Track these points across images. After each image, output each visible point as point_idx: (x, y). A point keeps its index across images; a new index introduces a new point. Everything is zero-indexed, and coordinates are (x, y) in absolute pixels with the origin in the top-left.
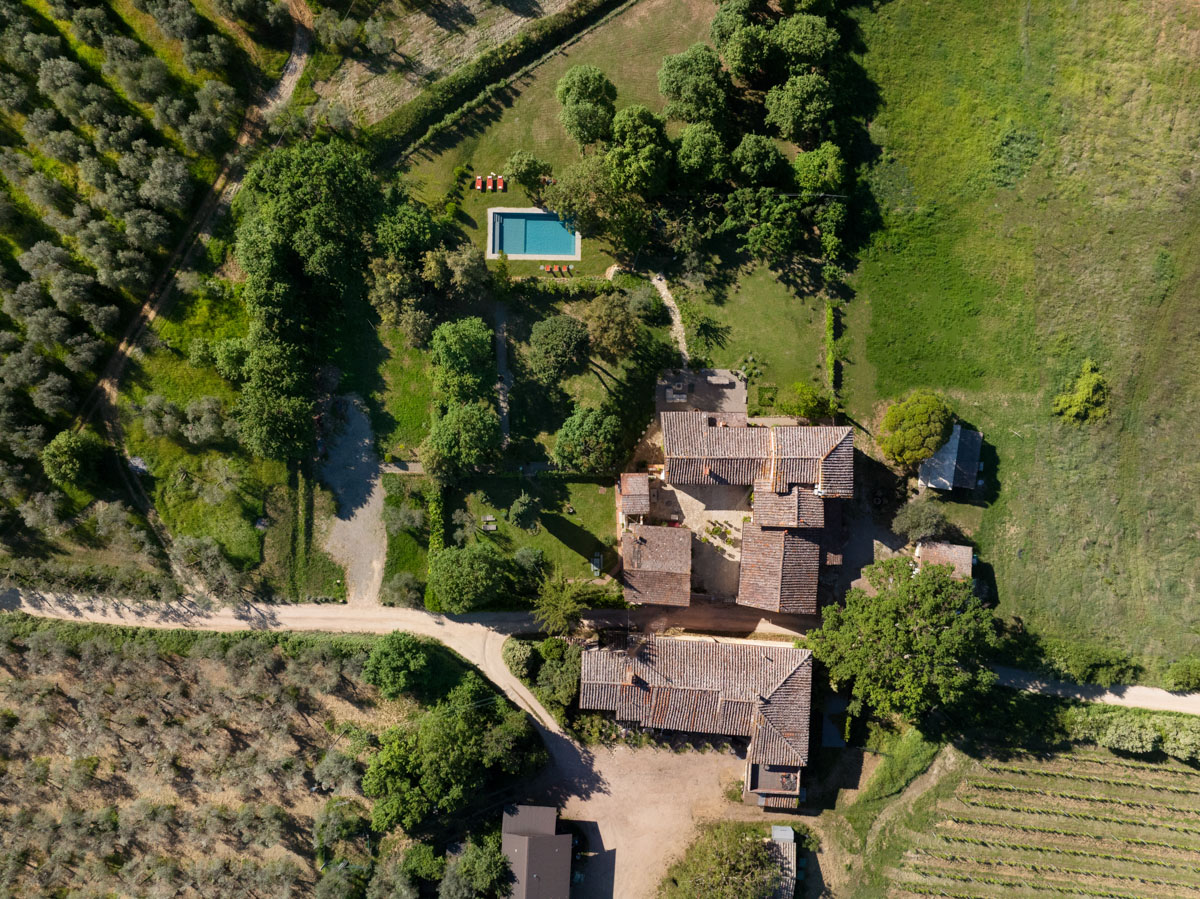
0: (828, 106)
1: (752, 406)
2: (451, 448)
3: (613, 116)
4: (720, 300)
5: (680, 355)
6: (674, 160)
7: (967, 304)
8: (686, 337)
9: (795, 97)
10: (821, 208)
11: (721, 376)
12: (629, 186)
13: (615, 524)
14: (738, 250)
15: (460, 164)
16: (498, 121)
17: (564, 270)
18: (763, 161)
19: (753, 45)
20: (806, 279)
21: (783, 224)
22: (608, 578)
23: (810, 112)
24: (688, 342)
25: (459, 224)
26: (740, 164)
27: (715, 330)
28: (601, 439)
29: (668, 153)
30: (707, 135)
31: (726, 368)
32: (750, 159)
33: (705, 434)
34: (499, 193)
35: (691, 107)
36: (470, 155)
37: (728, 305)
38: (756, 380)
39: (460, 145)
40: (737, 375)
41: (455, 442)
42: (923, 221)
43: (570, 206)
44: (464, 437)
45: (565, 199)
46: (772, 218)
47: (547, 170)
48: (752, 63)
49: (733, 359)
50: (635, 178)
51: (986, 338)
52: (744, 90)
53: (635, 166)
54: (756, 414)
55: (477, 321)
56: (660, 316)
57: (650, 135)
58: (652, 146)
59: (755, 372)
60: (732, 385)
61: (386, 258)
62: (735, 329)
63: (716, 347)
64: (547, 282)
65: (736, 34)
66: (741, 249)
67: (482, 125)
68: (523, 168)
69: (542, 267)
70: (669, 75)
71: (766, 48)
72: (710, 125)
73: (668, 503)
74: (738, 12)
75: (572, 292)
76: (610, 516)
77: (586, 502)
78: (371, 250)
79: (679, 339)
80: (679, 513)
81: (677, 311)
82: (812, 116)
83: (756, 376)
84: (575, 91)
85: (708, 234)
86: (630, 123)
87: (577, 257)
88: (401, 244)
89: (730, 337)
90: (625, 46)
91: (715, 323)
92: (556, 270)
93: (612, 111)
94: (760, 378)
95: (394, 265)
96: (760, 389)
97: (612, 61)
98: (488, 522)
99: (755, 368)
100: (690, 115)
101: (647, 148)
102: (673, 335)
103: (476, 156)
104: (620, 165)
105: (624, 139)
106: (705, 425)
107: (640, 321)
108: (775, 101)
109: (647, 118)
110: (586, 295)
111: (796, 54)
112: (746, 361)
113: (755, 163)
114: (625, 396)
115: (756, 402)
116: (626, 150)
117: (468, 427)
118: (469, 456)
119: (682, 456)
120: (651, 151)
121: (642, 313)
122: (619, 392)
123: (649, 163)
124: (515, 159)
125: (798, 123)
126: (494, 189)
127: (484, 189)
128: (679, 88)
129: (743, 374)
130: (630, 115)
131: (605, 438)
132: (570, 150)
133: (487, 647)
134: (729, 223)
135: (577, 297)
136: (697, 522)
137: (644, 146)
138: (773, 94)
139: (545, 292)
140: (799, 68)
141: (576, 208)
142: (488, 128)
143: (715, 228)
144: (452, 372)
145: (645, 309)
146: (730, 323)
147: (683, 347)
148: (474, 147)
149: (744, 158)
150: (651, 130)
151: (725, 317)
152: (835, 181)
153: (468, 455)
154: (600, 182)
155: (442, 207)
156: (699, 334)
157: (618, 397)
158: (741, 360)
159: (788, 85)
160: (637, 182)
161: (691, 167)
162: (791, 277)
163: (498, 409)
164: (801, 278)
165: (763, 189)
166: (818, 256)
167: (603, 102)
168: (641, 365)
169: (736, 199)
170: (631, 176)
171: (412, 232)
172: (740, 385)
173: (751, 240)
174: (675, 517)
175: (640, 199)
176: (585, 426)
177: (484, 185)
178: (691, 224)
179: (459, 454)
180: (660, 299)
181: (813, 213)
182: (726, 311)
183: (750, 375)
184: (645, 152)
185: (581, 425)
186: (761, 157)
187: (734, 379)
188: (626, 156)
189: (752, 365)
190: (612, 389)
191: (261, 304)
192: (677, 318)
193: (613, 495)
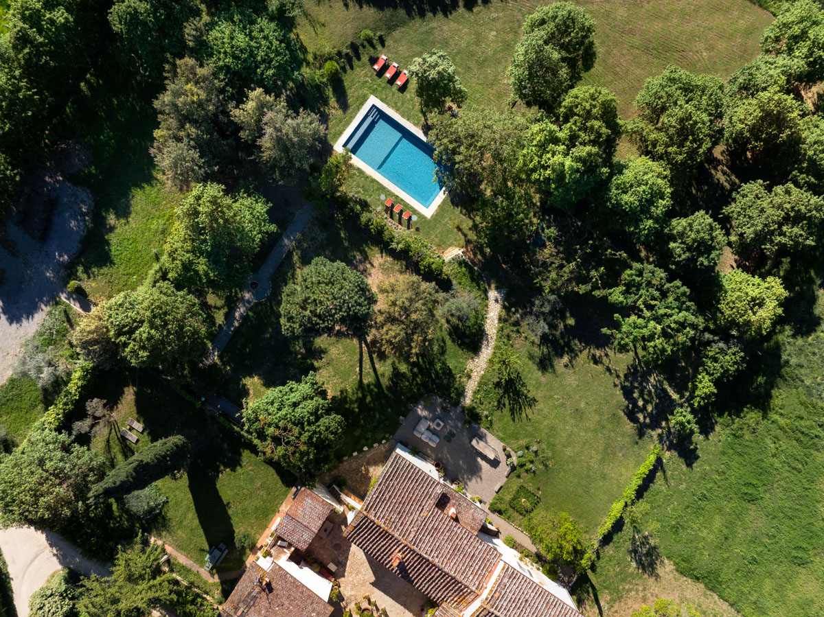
0: (808, 242)
1: (500, 499)
2: (120, 333)
3: (572, 87)
4: (544, 364)
5: (461, 393)
6: (605, 184)
7: (798, 548)
8: (483, 377)
9: (780, 207)
10: (721, 345)
11: (491, 446)
12: (535, 176)
13: (266, 527)
14: (605, 330)
15: (374, 30)
16: (446, 16)
17: (405, 217)
18: (701, 254)
19: (774, 119)
20: (650, 408)
21: (671, 337)
22: (216, 579)
23: (784, 235)
24: (480, 384)
25: (329, 92)
26: (673, 238)
27: (518, 393)
28: (305, 437)
29: (604, 170)
30: (660, 181)
31: (502, 439)
32: (689, 241)
33: (424, 514)
34: (394, 88)
35: (662, 137)
36: (391, 28)
37: (549, 376)
38: (524, 475)
39: (388, 12)
40: (509, 456)
41: (128, 330)
42: (812, 427)
43: (454, 152)
44: (143, 331)
45: (456, 141)
46: (667, 321)
47: (459, 97)
48: (757, 139)
49: (515, 436)
50: (548, 172)
51: (793, 597)
52: (719, 162)
53: (558, 158)
54: (500, 512)
55: (261, 208)
56: (470, 339)
57: (599, 135)
58: (595, 150)
59: (529, 466)
60: (495, 463)
61: (201, 66)
62: (540, 406)
63: (506, 411)
64: (377, 216)
65: (766, 94)
66: (609, 332)
67: (427, 7)
68: (433, 74)
69: (383, 197)
70: (663, 87)
71: (788, 132)
72: (668, 172)
73: (337, 547)
74: (783, 73)
75: (394, 245)
76: (265, 514)
77: (252, 481)
78: (191, 44)
79: (474, 375)
80: (342, 565)
81: (492, 343)
82: (783, 240)
83: (527, 471)
84: (551, 27)
85: (583, 289)
86: (588, 106)
87: (428, 212)
88: (229, 60)
89: (528, 411)
90: (631, 32)
91: (523, 385)
92: (396, 210)
93: (575, 79)
94: (530, 476)
95: (205, 79)
96: (522, 487)
97: (608, 36)
98: (131, 429)
99: (532, 462)
100: (654, 146)
101: (588, 148)
102: (470, 365)
103: (396, 34)
104: (542, 147)
105: (566, 120)
106: (432, 502)
107: (446, 325)
108: (751, 197)
109: (609, 114)
110: (407, 259)
111: (812, 162)
112: (527, 448)
113: (689, 249)
114: (373, 400)
115: (508, 497)
116: (561, 135)
117: (158, 322)
118: (134, 354)
119: (381, 523)
120: (589, 154)
121: (454, 320)
122: (371, 391)
123: (575, 165)
124: (432, 60)
125: (761, 237)
126: (392, 81)
127: (380, 73)
128: (664, 109)
129: (514, 459)
130: (593, 98)
131: (311, 438)
132: (500, 96)
133: (36, 562)
134: (616, 295)
135: (396, 255)
136: (354, 586)
137: (584, 144)
138: (754, 188)
139: (367, 225)
140: (802, 178)
141: (458, 158)
142: (430, 15)
143: (595, 287)
144: (188, 246)
145: (460, 319)
146: (539, 396)
147: (471, 387)
148: (402, 23)
149: (682, 235)
150: (604, 130)
151: (539, 385)
152: (760, 328)
153: (133, 352)
154: (506, 150)
155: (322, 59)
156: (498, 385)
157: (364, 397)
158: (523, 442)
159: (779, 189)
160: (547, 180)
161: (618, 204)
162: (636, 395)
163: (229, 317)
164: (646, 402)
165: (678, 283)
166: (680, 392)
167: (571, 63)
168: (415, 375)
169: (640, 273)
170: (545, 168)
171: (252, 55)
172: (504, 469)
173: (625, 328)
174: (332, 567)
175: (537, 199)
176: (298, 410)
177: (385, 68)
178: (572, 265)
179: (126, 345)
180: (484, 318)
181: (709, 343)
182: (543, 379)
183: (522, 466)
184: (583, 151)
185: (295, 405)
186: (704, 247)
187: (502, 458)
188: (556, 141)
189: (532, 457)
190: (365, 382)
191: (24, 18)
192: (486, 352)
193: (285, 495)
